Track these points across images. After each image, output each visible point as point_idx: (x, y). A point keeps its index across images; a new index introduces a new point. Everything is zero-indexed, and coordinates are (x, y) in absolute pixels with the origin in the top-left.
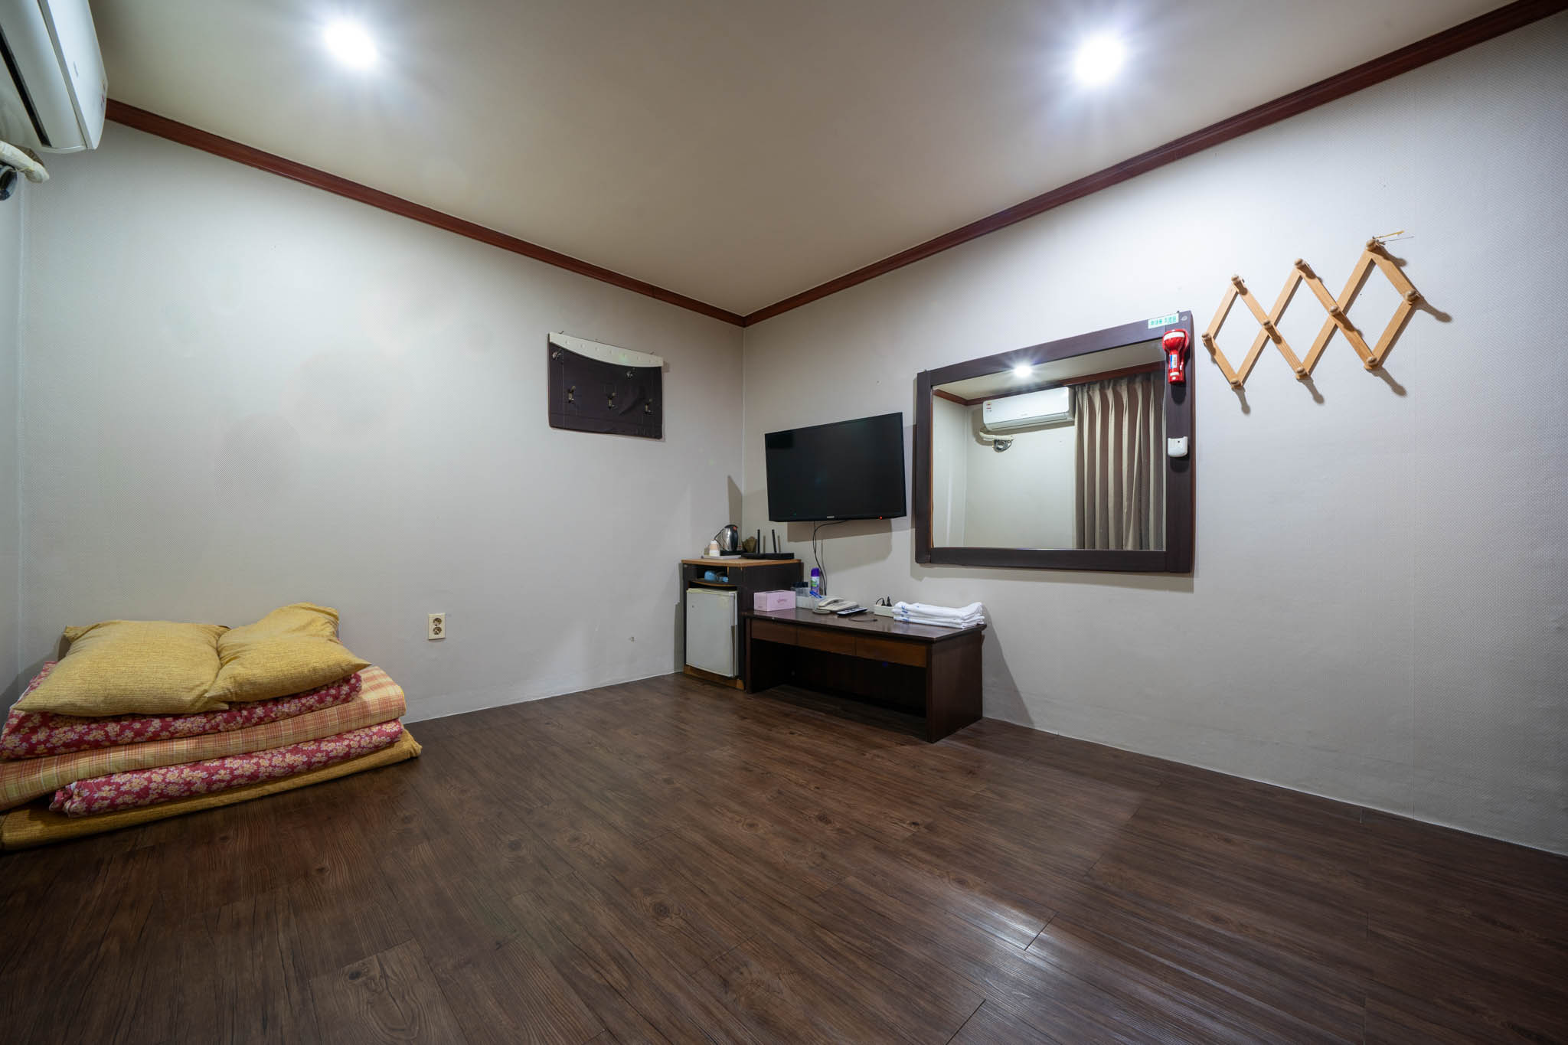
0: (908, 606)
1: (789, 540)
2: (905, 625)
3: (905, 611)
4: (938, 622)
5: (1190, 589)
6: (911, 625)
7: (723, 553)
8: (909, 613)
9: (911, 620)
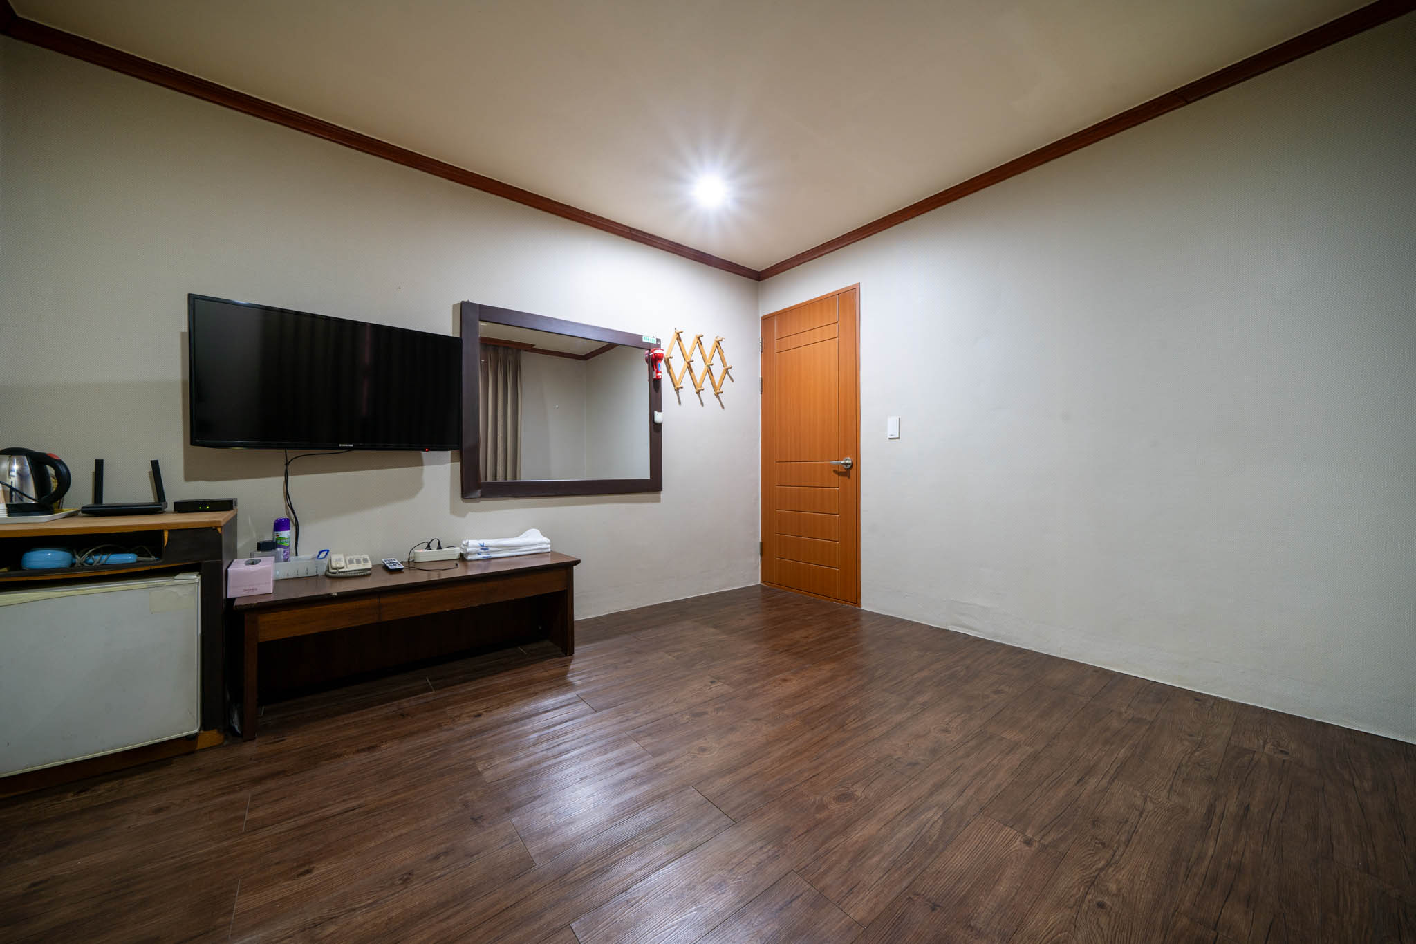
0: (487, 542)
1: (189, 477)
2: (486, 563)
3: (484, 548)
4: (537, 549)
5: (658, 501)
6: (493, 561)
7: (13, 510)
8: (490, 549)
9: (493, 555)
